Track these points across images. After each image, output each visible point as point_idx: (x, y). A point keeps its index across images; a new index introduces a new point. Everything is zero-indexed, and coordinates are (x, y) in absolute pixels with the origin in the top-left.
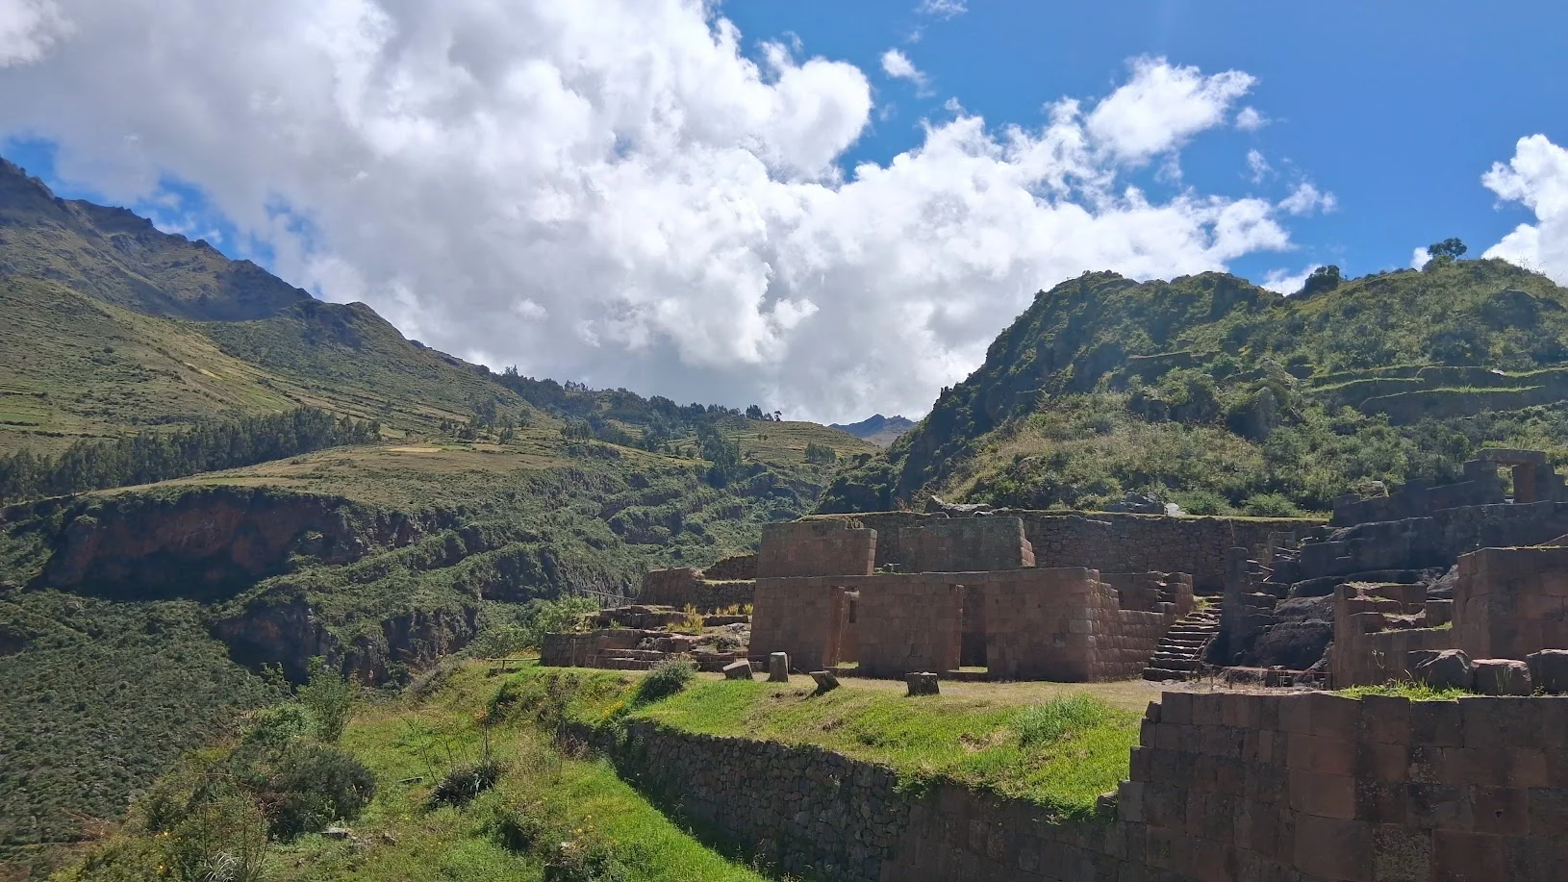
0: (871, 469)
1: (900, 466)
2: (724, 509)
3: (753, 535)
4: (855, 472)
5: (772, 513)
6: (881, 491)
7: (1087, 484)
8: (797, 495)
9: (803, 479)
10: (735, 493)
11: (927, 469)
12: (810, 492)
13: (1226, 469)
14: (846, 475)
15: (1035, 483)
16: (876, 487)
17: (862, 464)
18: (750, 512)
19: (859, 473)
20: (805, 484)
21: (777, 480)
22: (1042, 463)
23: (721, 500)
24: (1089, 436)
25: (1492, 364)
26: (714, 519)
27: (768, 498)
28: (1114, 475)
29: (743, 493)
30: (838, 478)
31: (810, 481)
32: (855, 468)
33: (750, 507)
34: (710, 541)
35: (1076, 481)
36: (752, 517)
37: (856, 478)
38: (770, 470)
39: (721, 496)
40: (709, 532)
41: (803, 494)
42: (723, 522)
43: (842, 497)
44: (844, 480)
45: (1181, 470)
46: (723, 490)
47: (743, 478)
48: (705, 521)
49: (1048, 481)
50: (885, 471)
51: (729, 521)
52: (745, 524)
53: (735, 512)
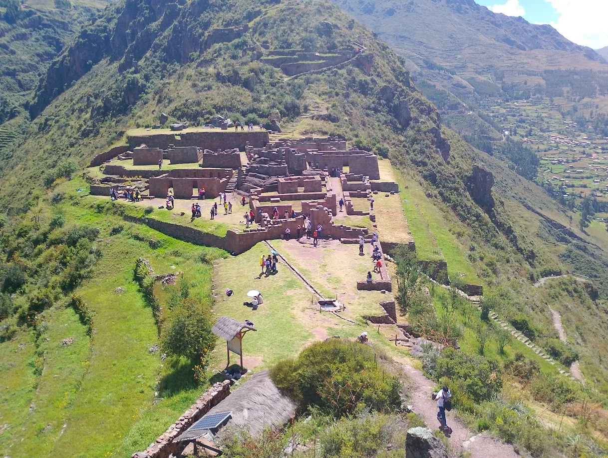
0: (99, 26)
1: (112, 26)
2: (17, 35)
3: (36, 49)
4: (90, 27)
5: (43, 37)
6: (105, 37)
7: (207, 111)
8: (55, 28)
9: (56, 19)
10: (21, 26)
11: (127, 31)
12: (62, 26)
13: (242, 104)
14: (87, 29)
15: (192, 110)
16: (103, 35)
17: (93, 23)
18: (32, 37)
19: (93, 28)
20: (57, 21)
21: (43, 19)
22: (194, 103)
23: (14, 30)
24: (205, 91)
25: (316, 51)
26: (12, 40)
27: (40, 29)
28: (213, 108)
29: (26, 27)
30: (83, 30)
31: (60, 20)
32: (90, 25)
33: (31, 34)
34: (13, 53)
35: (204, 110)
36: (33, 39)
37: (92, 31)
38: (38, 14)
39: (14, 28)
40: (12, 48)
41: (58, 27)
42: (18, 42)
43: (86, 39)
44: (86, 31)
45: (231, 105)
46: (15, 25)
47: (24, 18)
48: (8, 42)
49: (196, 110)
50: (105, 27)
51: (21, 41)
52: (30, 43)
53: (23, 37)
